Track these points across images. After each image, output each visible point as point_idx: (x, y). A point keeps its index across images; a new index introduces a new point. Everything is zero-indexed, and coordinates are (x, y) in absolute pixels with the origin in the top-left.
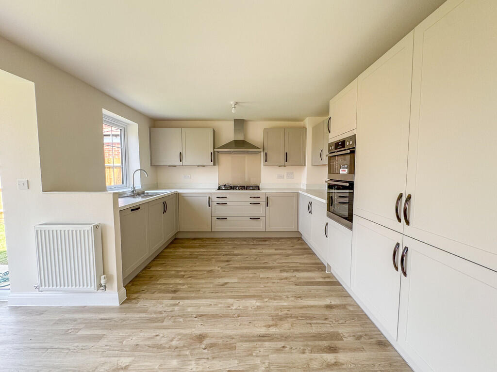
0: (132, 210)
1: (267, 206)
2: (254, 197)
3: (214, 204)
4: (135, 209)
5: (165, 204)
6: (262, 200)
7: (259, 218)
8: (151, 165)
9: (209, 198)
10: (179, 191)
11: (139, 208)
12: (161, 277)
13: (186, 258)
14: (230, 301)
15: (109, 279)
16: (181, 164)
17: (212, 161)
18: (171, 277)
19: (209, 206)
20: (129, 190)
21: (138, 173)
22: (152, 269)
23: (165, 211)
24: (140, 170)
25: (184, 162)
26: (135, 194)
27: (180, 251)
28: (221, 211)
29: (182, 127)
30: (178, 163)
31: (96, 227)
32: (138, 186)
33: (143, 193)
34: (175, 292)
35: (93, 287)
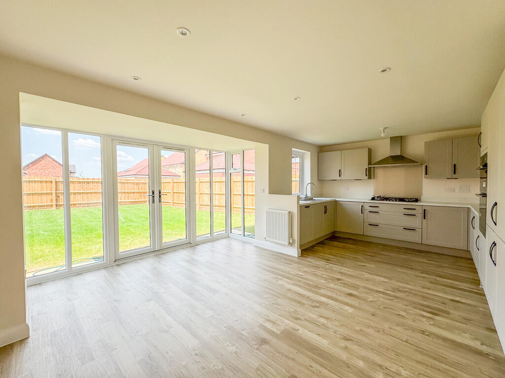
0: (306, 207)
1: (424, 218)
2: (408, 209)
3: (366, 212)
4: (307, 207)
5: (325, 207)
6: (419, 213)
7: (415, 230)
8: (318, 180)
9: (362, 206)
10: (337, 199)
11: (309, 207)
12: (321, 252)
13: (339, 247)
14: (364, 273)
15: (294, 241)
16: (340, 178)
17: (366, 176)
18: (327, 254)
19: (362, 213)
20: (303, 196)
21: (309, 186)
22: (315, 248)
23: (325, 212)
24: (311, 183)
25: (343, 177)
26: (307, 199)
27: (336, 243)
28: (373, 218)
29: (341, 150)
30: (337, 177)
31: (290, 212)
32: (309, 195)
33: (312, 199)
34: (328, 260)
35: (287, 243)
